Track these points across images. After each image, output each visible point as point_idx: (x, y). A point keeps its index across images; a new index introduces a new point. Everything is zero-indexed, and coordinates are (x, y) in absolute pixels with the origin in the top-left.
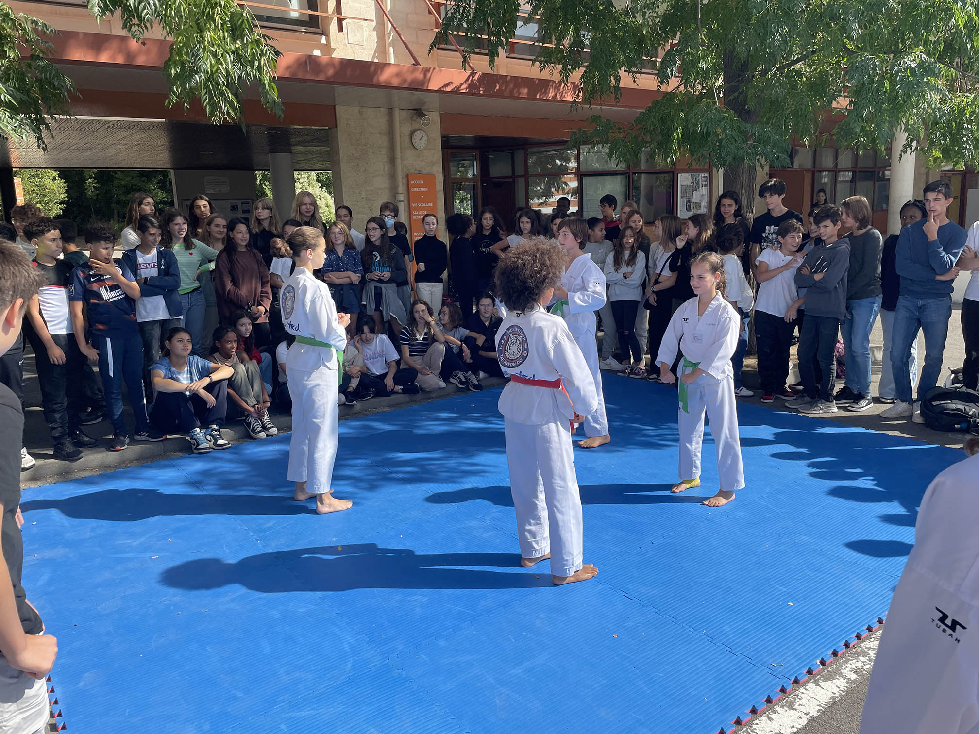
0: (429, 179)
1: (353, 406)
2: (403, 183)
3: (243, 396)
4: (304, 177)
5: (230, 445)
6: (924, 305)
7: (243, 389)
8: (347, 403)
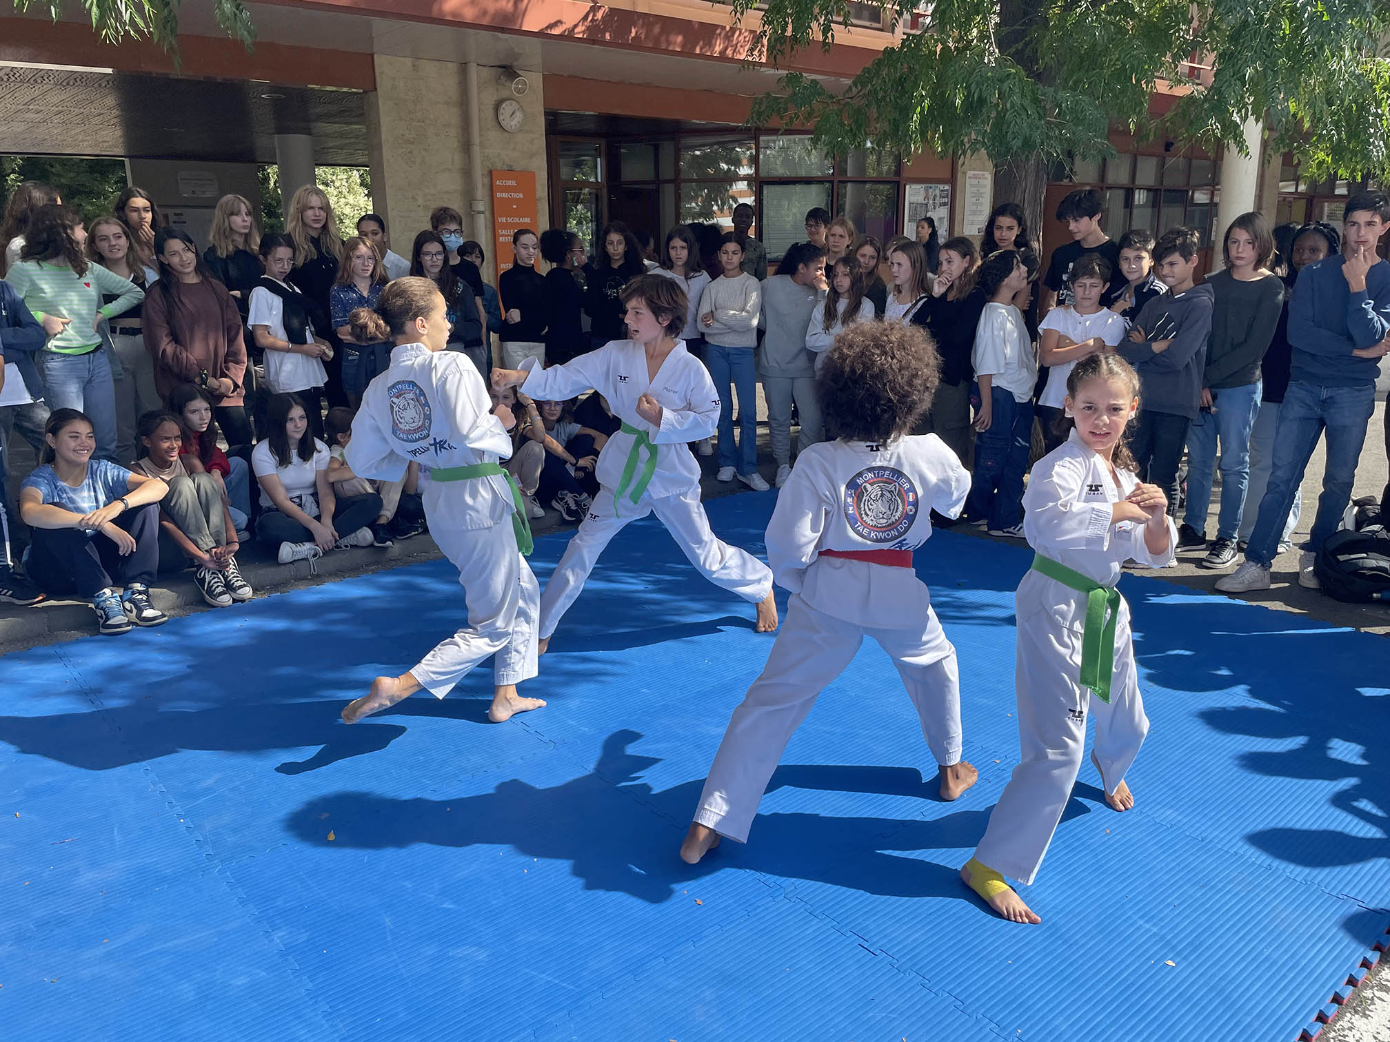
0: (526, 178)
1: (386, 548)
2: (483, 185)
3: (190, 533)
4: (342, 179)
5: (166, 619)
6: (1331, 397)
7: (191, 521)
8: (376, 544)
